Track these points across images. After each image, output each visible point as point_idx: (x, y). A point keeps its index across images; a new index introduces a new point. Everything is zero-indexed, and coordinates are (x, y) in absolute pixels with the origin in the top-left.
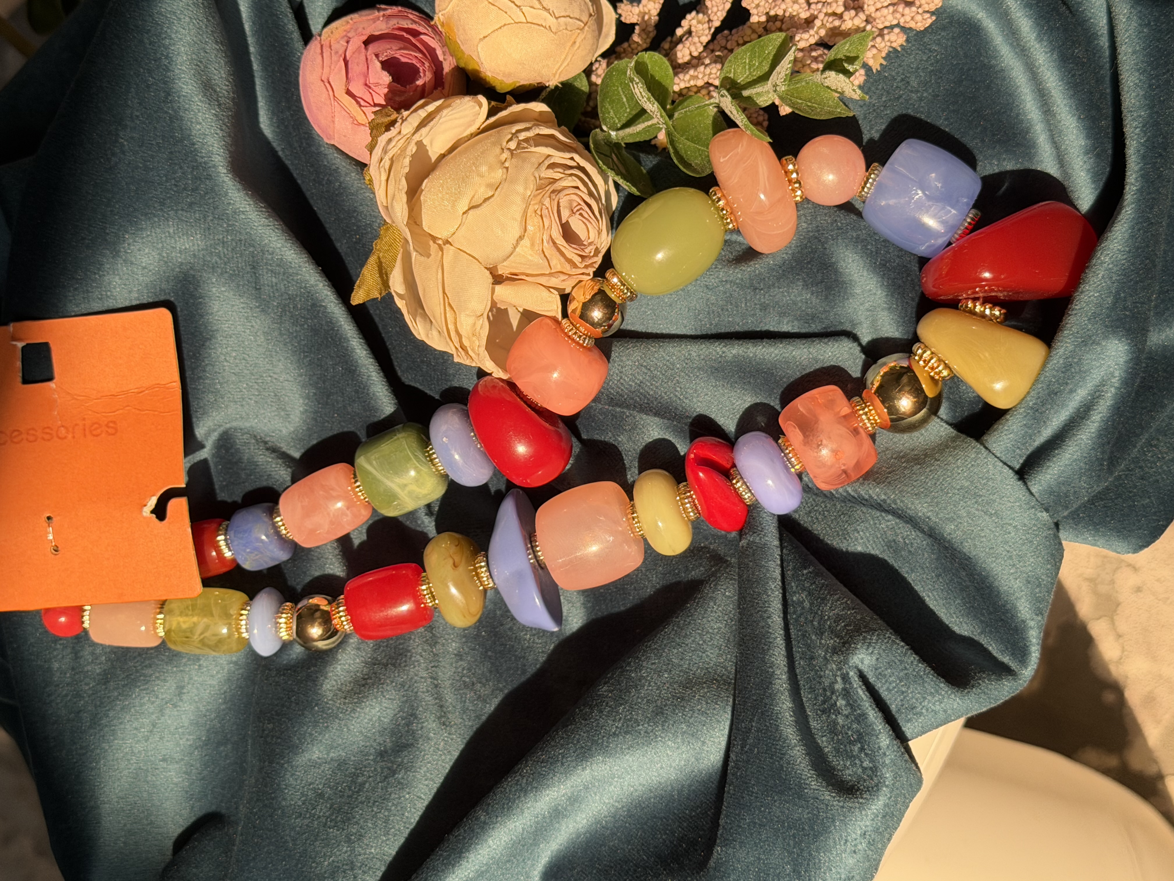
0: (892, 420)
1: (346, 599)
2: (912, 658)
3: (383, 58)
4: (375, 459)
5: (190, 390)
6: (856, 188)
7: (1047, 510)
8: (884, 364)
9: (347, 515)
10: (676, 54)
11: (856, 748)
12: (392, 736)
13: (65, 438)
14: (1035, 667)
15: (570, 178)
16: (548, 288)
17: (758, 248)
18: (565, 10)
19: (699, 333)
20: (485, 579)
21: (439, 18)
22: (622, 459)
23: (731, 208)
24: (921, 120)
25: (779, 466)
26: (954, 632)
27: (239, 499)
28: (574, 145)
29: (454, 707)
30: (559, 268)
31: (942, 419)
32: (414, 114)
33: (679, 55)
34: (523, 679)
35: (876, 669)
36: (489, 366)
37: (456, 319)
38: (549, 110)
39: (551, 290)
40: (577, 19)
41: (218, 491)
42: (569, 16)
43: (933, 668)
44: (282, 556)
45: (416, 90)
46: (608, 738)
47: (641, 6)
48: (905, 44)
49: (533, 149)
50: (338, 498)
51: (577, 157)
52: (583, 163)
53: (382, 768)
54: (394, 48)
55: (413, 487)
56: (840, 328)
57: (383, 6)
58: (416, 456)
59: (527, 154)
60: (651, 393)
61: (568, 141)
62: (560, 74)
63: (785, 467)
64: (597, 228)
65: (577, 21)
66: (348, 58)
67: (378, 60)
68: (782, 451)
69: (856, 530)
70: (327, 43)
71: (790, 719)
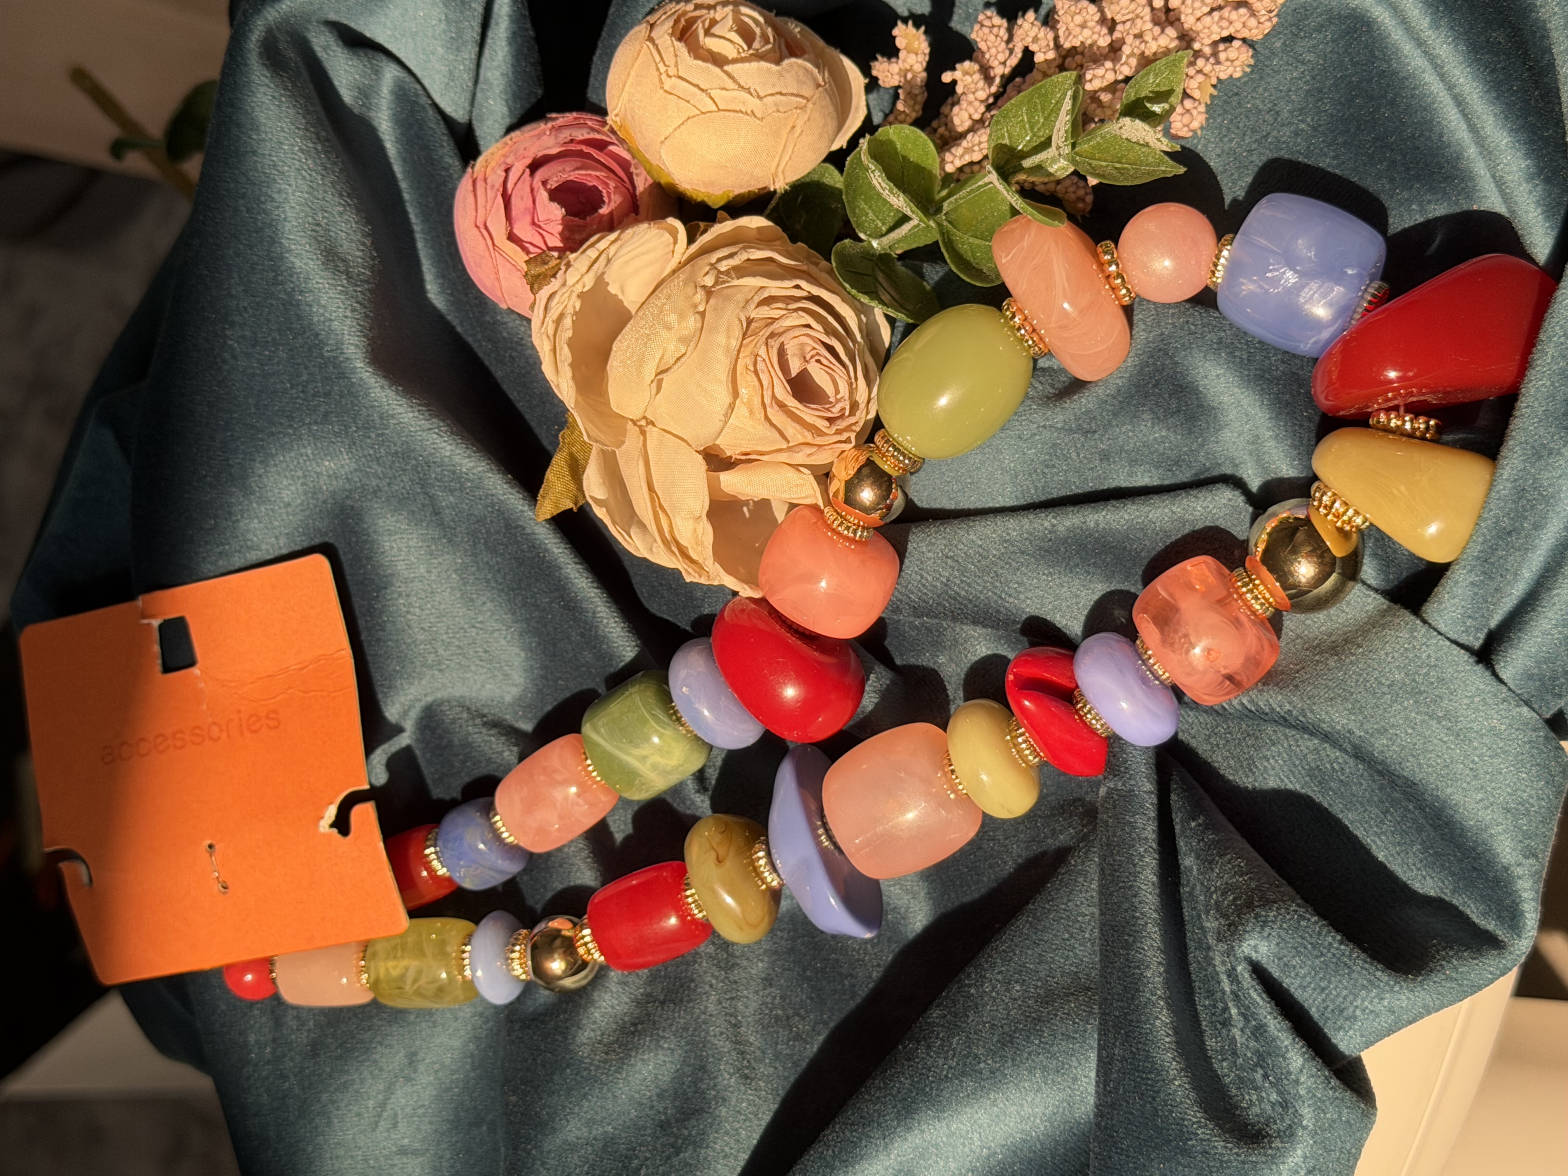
0: (1290, 597)
1: (590, 918)
2: (1332, 939)
3: (553, 184)
4: (604, 726)
5: (369, 658)
6: (1205, 273)
7: (1527, 703)
8: (1275, 515)
9: (578, 804)
10: (952, 121)
11: (1258, 1075)
12: (675, 1100)
13: (219, 739)
14: (1531, 933)
15: (795, 314)
16: (796, 467)
17: (1082, 374)
18: (774, 85)
19: (1022, 502)
20: (767, 874)
21: (613, 120)
22: (945, 689)
23: (1032, 325)
24: (1300, 163)
25: (1132, 680)
26: (1413, 893)
27: (456, 794)
28: (805, 268)
29: (763, 1052)
30: (801, 440)
31: (1369, 586)
32: (583, 256)
33: (956, 121)
34: (852, 1004)
35: (1280, 959)
36: (730, 582)
37: (671, 526)
38: (770, 224)
39: (801, 468)
40: (793, 95)
41: (431, 787)
42: (781, 93)
43: (1363, 951)
44: (511, 868)
45: (600, 221)
46: (939, 1085)
47: (900, 61)
49: (736, 282)
50: (567, 783)
51: (803, 284)
52: (816, 291)
53: (663, 1145)
54: (567, 169)
55: (656, 758)
56: (1216, 473)
57: (554, 115)
58: (654, 715)
59: (730, 290)
60: (963, 593)
61: (793, 263)
62: (783, 173)
63: (1144, 680)
64: (846, 378)
65: (793, 98)
66: (509, 191)
67: (546, 190)
68: (1140, 657)
69: (1265, 757)
70: (480, 177)
71: (1168, 1040)
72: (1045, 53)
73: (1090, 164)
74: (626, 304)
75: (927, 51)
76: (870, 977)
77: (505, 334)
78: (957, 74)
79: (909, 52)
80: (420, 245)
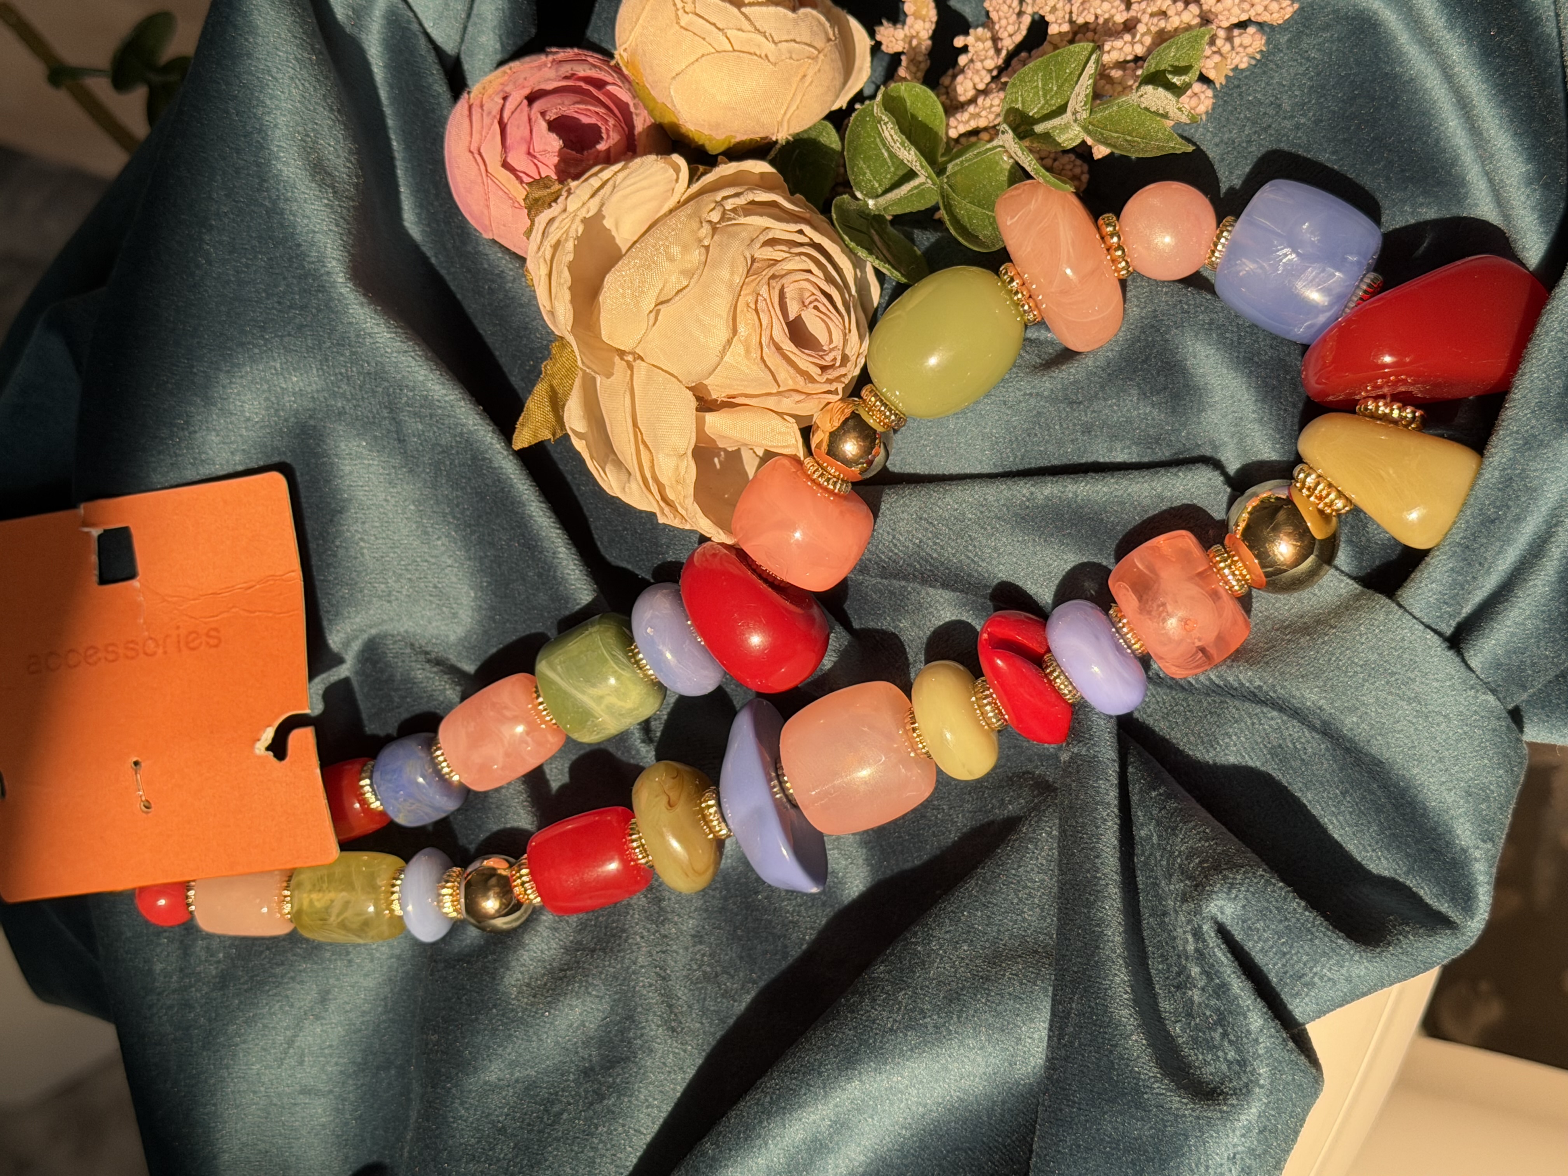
0: (1267, 575)
1: (528, 858)
2: (1296, 905)
3: (552, 116)
4: (560, 663)
5: (317, 583)
6: (1204, 252)
7: (1494, 692)
8: (1255, 495)
9: (527, 743)
10: (955, 90)
11: (1217, 1036)
12: (600, 1048)
13: (154, 654)
14: (1486, 916)
15: (797, 258)
16: (781, 414)
17: (1074, 344)
18: (789, 32)
19: (1001, 470)
20: (715, 823)
21: (621, 54)
22: (904, 652)
23: (1029, 291)
24: (1299, 156)
25: (1106, 644)
26: (1369, 873)
27: (392, 730)
28: (808, 216)
29: (689, 1007)
30: (791, 385)
31: (1342, 572)
32: (585, 184)
33: (960, 89)
34: (784, 965)
35: (1243, 922)
36: (705, 526)
37: (652, 461)
38: (773, 170)
39: (786, 417)
40: (806, 44)
41: (366, 722)
42: (795, 41)
43: (1327, 918)
44: (447, 805)
45: (597, 157)
46: (883, 1037)
47: (906, 28)
48: (1264, 49)
49: (742, 220)
50: (516, 720)
51: (807, 229)
52: (818, 238)
53: (586, 1091)
54: (566, 102)
55: (612, 700)
56: (1195, 453)
57: (554, 50)
58: (613, 656)
59: (735, 228)
60: (935, 555)
61: (796, 209)
62: (789, 122)
63: (1118, 647)
64: (841, 327)
65: (807, 47)
66: (506, 120)
67: (544, 119)
68: (1114, 625)
69: (1227, 734)
70: (477, 102)
71: (1126, 996)
72: (1060, 25)
73: (1102, 134)
74: (618, 241)
75: (935, 19)
76: (804, 939)
77: (486, 266)
78: (970, 40)
79: (916, 18)
80: (400, 172)
